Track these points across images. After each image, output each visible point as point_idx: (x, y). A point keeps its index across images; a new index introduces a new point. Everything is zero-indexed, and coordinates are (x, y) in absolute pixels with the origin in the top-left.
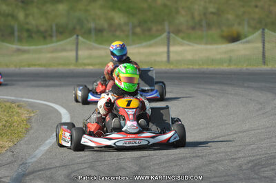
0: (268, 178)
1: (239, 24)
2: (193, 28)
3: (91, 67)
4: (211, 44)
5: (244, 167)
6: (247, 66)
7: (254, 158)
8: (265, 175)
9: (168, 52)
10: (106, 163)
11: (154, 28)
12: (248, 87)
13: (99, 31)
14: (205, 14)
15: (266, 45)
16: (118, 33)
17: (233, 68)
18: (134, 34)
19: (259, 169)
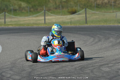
0: (87, 73)
1: (76, 6)
2: (56, 8)
3: (11, 26)
4: (64, 15)
5: (77, 69)
6: (79, 24)
7: (81, 65)
8: (86, 72)
9: (45, 19)
10: (17, 68)
11: (39, 9)
12: (79, 34)
13: (15, 10)
14: (61, 2)
15: (87, 15)
16: (23, 11)
17: (73, 25)
18: (30, 11)
19: (84, 69)
